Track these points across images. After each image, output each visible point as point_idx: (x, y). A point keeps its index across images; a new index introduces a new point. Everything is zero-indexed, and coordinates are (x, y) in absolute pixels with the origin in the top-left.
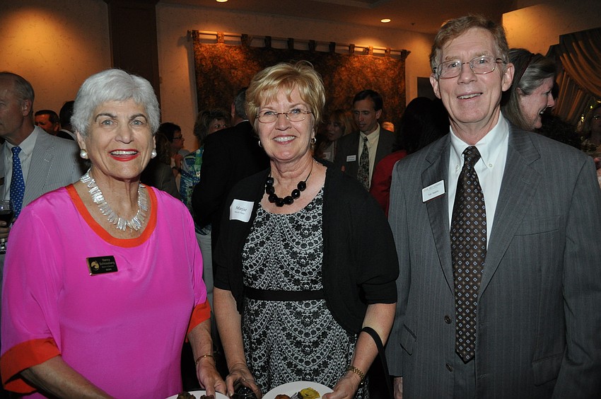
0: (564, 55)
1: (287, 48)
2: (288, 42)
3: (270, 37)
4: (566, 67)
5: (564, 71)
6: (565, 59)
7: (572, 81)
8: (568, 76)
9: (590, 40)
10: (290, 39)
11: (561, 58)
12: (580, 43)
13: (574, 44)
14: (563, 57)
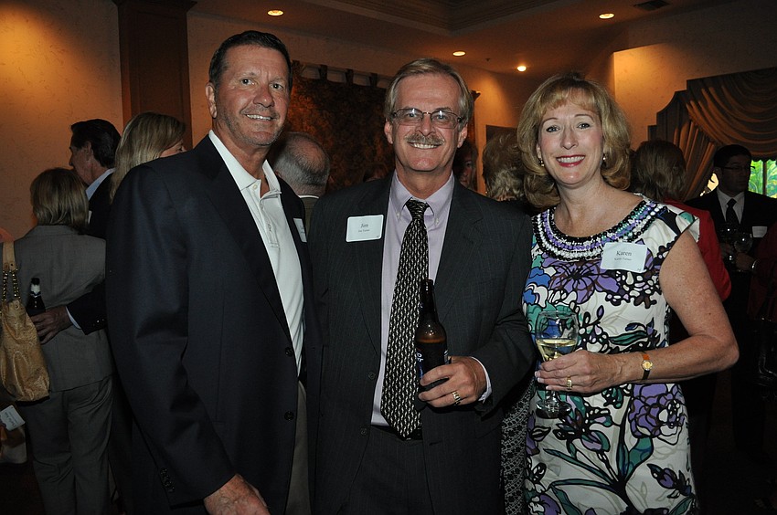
0: (692, 103)
1: (345, 81)
2: (346, 74)
3: (326, 66)
4: (693, 115)
5: (691, 121)
6: (692, 108)
7: (701, 133)
8: (695, 127)
9: (723, 87)
10: (349, 70)
11: (687, 106)
12: (711, 90)
13: (703, 91)
14: (690, 105)
